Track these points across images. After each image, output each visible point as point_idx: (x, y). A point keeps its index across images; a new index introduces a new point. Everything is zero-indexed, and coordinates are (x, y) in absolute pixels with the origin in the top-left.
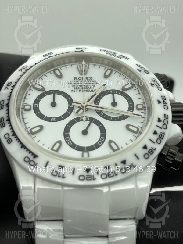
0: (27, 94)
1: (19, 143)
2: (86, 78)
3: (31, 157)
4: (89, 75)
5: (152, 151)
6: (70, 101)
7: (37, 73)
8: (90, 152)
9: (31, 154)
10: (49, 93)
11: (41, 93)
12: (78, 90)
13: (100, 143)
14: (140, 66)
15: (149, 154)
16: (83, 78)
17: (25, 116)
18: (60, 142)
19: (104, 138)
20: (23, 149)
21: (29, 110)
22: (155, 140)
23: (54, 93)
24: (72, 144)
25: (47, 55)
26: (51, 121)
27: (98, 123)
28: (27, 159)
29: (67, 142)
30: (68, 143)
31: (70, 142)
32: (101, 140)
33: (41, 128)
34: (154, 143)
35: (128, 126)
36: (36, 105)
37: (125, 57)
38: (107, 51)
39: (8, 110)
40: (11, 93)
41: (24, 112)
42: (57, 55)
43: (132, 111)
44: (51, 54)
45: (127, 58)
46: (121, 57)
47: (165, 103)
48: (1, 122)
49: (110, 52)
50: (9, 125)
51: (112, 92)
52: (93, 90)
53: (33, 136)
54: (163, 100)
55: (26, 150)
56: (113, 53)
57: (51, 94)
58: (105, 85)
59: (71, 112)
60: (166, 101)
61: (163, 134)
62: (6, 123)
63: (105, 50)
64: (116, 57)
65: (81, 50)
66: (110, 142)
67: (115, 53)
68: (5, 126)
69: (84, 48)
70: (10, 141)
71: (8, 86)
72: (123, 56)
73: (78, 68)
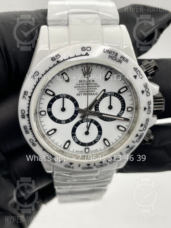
1: (41, 147)
5: (132, 148)
6: (76, 105)
8: (90, 147)
9: (50, 155)
11: (52, 97)
12: (83, 93)
13: (97, 139)
14: (137, 69)
15: (130, 150)
18: (69, 142)
19: (100, 136)
20: (44, 151)
21: (45, 115)
24: (77, 141)
25: (55, 59)
26: (62, 123)
27: (96, 123)
29: (74, 140)
30: (75, 140)
31: (76, 139)
32: (98, 138)
33: (55, 130)
34: (135, 142)
35: (118, 127)
36: (49, 109)
37: (125, 59)
38: (109, 51)
39: (29, 120)
40: (29, 104)
41: (41, 116)
42: (64, 60)
43: (123, 111)
44: (59, 56)
45: (127, 61)
46: (122, 59)
47: (149, 108)
48: (25, 129)
49: (112, 53)
50: (32, 133)
51: (109, 94)
52: (95, 93)
53: (50, 136)
54: (149, 105)
55: (47, 152)
56: (115, 54)
57: (60, 98)
58: (104, 90)
59: (77, 115)
60: (150, 106)
61: (142, 135)
62: (30, 131)
63: (108, 50)
64: (117, 60)
65: (86, 51)
66: (105, 140)
67: (117, 54)
68: (29, 133)
69: (89, 49)
70: (34, 145)
71: (25, 94)
72: (124, 58)
73: (82, 69)
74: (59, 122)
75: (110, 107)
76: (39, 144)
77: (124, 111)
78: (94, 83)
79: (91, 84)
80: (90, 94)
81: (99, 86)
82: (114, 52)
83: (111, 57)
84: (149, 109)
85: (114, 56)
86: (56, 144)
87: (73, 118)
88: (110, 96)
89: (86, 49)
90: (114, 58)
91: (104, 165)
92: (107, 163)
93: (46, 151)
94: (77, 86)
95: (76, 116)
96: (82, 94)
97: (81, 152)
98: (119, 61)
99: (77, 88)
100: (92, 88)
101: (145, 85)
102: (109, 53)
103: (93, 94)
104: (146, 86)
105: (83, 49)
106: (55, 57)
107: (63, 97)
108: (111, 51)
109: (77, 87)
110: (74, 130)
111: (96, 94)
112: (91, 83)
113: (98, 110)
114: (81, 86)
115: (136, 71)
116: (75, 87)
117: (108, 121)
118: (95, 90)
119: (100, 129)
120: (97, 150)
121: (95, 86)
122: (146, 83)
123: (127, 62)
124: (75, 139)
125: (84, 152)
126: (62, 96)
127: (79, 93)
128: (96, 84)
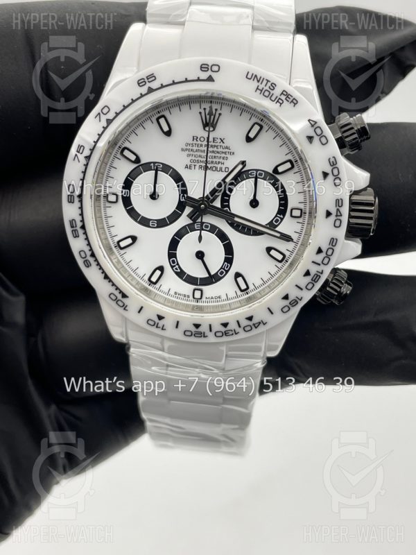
0: (108, 176)
1: (101, 271)
2: (214, 138)
3: (119, 296)
4: (218, 133)
5: (296, 301)
8: (205, 288)
9: (118, 291)
10: (147, 167)
12: (198, 165)
13: (222, 273)
14: (316, 123)
15: (290, 306)
16: (207, 138)
18: (161, 269)
19: (229, 265)
20: (107, 281)
21: (115, 202)
22: (303, 286)
24: (179, 271)
25: (146, 83)
26: (149, 227)
27: (222, 236)
28: (113, 297)
29: (172, 267)
30: (174, 268)
31: (177, 266)
32: (224, 269)
33: (134, 239)
34: (302, 289)
35: (269, 250)
37: (292, 99)
38: (259, 78)
39: (81, 208)
40: (84, 173)
41: (108, 204)
42: (162, 86)
43: (282, 217)
44: (153, 78)
45: (295, 102)
46: (283, 97)
47: (339, 214)
48: (72, 227)
49: (265, 82)
50: (85, 236)
51: (255, 174)
52: (224, 167)
53: (122, 252)
54: (338, 207)
55: (111, 283)
56: (269, 84)
57: (150, 169)
58: (243, 163)
59: (182, 211)
60: (341, 209)
61: (319, 274)
62: (81, 232)
63: (256, 76)
64: (273, 98)
65: (209, 73)
66: (238, 275)
67: (273, 86)
68: (78, 236)
69: (215, 68)
70: (88, 265)
71: (79, 152)
72: (288, 96)
73: (200, 113)
74: (145, 222)
75: (254, 203)
76: (96, 263)
77: (284, 216)
78: (224, 145)
79: (217, 147)
80: (214, 169)
81: (233, 154)
82: (268, 81)
83: (261, 91)
84: (337, 216)
85: (267, 88)
86: (134, 271)
87: (174, 217)
88: (256, 178)
89: (210, 68)
90: (267, 93)
91: (231, 333)
92: (238, 330)
93: (110, 281)
94: (188, 147)
95: (181, 215)
96: (197, 167)
97: (185, 296)
98: (278, 101)
99: (187, 152)
100: (217, 155)
101: (332, 160)
102: (258, 81)
103: (218, 169)
104: (333, 163)
105: (204, 67)
106: (146, 80)
107: (157, 168)
108: (262, 79)
109: (186, 150)
110: (174, 245)
111: (227, 170)
112: (216, 144)
113: (228, 206)
114: (195, 148)
115: (312, 126)
116: (182, 150)
117: (248, 233)
118: (225, 161)
119: (229, 249)
120: (219, 297)
121: (225, 153)
122: (334, 157)
123: (295, 104)
124: (174, 266)
125: (191, 298)
126: (154, 166)
127: (190, 163)
128: (227, 148)
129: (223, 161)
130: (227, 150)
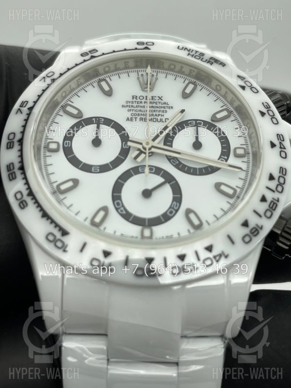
0: (53, 122)
1: (39, 209)
2: (152, 97)
3: (58, 235)
4: (156, 93)
5: (257, 230)
6: (125, 138)
7: (70, 86)
8: (155, 228)
9: (58, 228)
10: (89, 121)
11: (76, 121)
12: (139, 117)
13: (171, 212)
14: (244, 78)
15: (251, 235)
16: (146, 97)
17: (49, 161)
18: (105, 209)
19: (178, 204)
20: (44, 219)
21: (56, 151)
22: (261, 212)
23: (98, 121)
24: (124, 212)
25: (88, 54)
26: (91, 172)
27: (168, 177)
28: (51, 238)
29: (117, 209)
30: (119, 210)
31: (122, 208)
32: (173, 208)
33: (76, 182)
34: (260, 216)
35: (218, 185)
36: (67, 142)
37: (220, 62)
38: (189, 50)
39: (21, 150)
40: (27, 120)
41: (48, 153)
42: (104, 54)
43: (226, 158)
44: (95, 51)
45: (223, 64)
46: (212, 61)
48: (9, 171)
49: (194, 52)
50: (23, 176)
52: (164, 118)
53: (62, 196)
54: (280, 141)
55: (49, 221)
56: (198, 53)
57: (92, 123)
58: (183, 112)
59: (126, 156)
60: (284, 143)
62: (18, 173)
63: (186, 48)
64: (204, 60)
65: (145, 46)
66: (188, 212)
67: (202, 54)
68: (15, 178)
69: (150, 44)
70: (23, 205)
71: (22, 107)
72: (216, 60)
73: (138, 78)
75: (197, 145)
76: (34, 201)
77: (228, 157)
78: (162, 102)
79: (156, 103)
80: (155, 120)
81: (172, 107)
83: (192, 55)
84: (281, 148)
87: (116, 163)
89: (145, 44)
90: (197, 57)
92: (197, 264)
93: (49, 218)
94: (129, 104)
95: (124, 159)
96: (138, 119)
97: (132, 237)
98: (208, 62)
99: (128, 108)
100: (158, 109)
101: (266, 104)
103: (159, 120)
104: (267, 107)
105: (140, 43)
109: (127, 106)
110: (117, 189)
112: (155, 101)
113: (172, 146)
114: (135, 105)
115: (242, 80)
116: (123, 106)
117: (194, 174)
118: (164, 114)
120: (171, 237)
121: (164, 107)
123: (223, 66)
124: (119, 208)
125: (140, 238)
126: (96, 120)
127: (131, 116)
128: (165, 103)
129: (162, 114)
130: (165, 105)
